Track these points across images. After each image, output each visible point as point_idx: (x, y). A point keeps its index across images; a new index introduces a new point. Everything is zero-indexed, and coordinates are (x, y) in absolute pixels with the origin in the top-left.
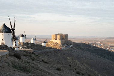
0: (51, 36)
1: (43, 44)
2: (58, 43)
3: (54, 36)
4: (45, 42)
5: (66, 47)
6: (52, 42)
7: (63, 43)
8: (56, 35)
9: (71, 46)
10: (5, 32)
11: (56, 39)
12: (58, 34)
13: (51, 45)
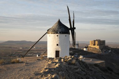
0: (89, 42)
1: (85, 49)
2: (97, 48)
3: (92, 42)
4: (86, 48)
5: (105, 52)
6: (91, 47)
7: (102, 48)
8: (95, 41)
9: (110, 51)
10: (60, 33)
11: (94, 45)
12: (97, 40)
13: (90, 50)
